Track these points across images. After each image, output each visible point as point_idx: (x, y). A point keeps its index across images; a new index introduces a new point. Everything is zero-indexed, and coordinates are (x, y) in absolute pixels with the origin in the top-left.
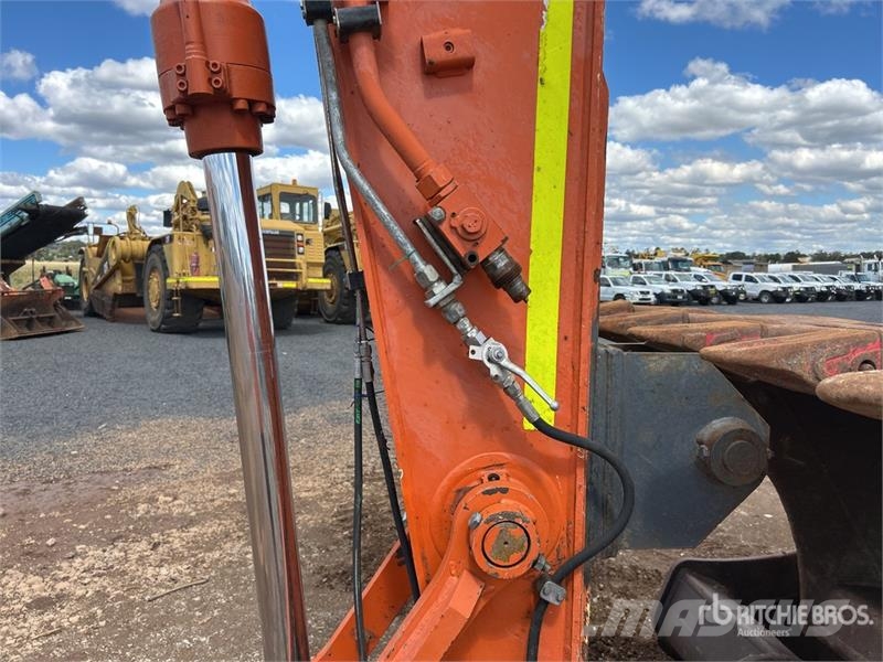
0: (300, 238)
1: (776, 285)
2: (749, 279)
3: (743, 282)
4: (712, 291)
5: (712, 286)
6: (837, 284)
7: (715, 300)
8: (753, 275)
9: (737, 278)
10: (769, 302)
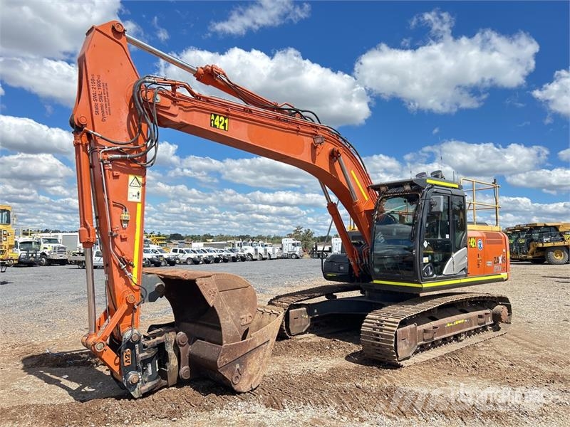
0: (5, 232)
1: (195, 254)
2: (181, 252)
3: (178, 253)
4: (162, 259)
5: (162, 256)
6: (224, 254)
7: (163, 264)
8: (183, 249)
9: (175, 251)
10: (192, 264)
